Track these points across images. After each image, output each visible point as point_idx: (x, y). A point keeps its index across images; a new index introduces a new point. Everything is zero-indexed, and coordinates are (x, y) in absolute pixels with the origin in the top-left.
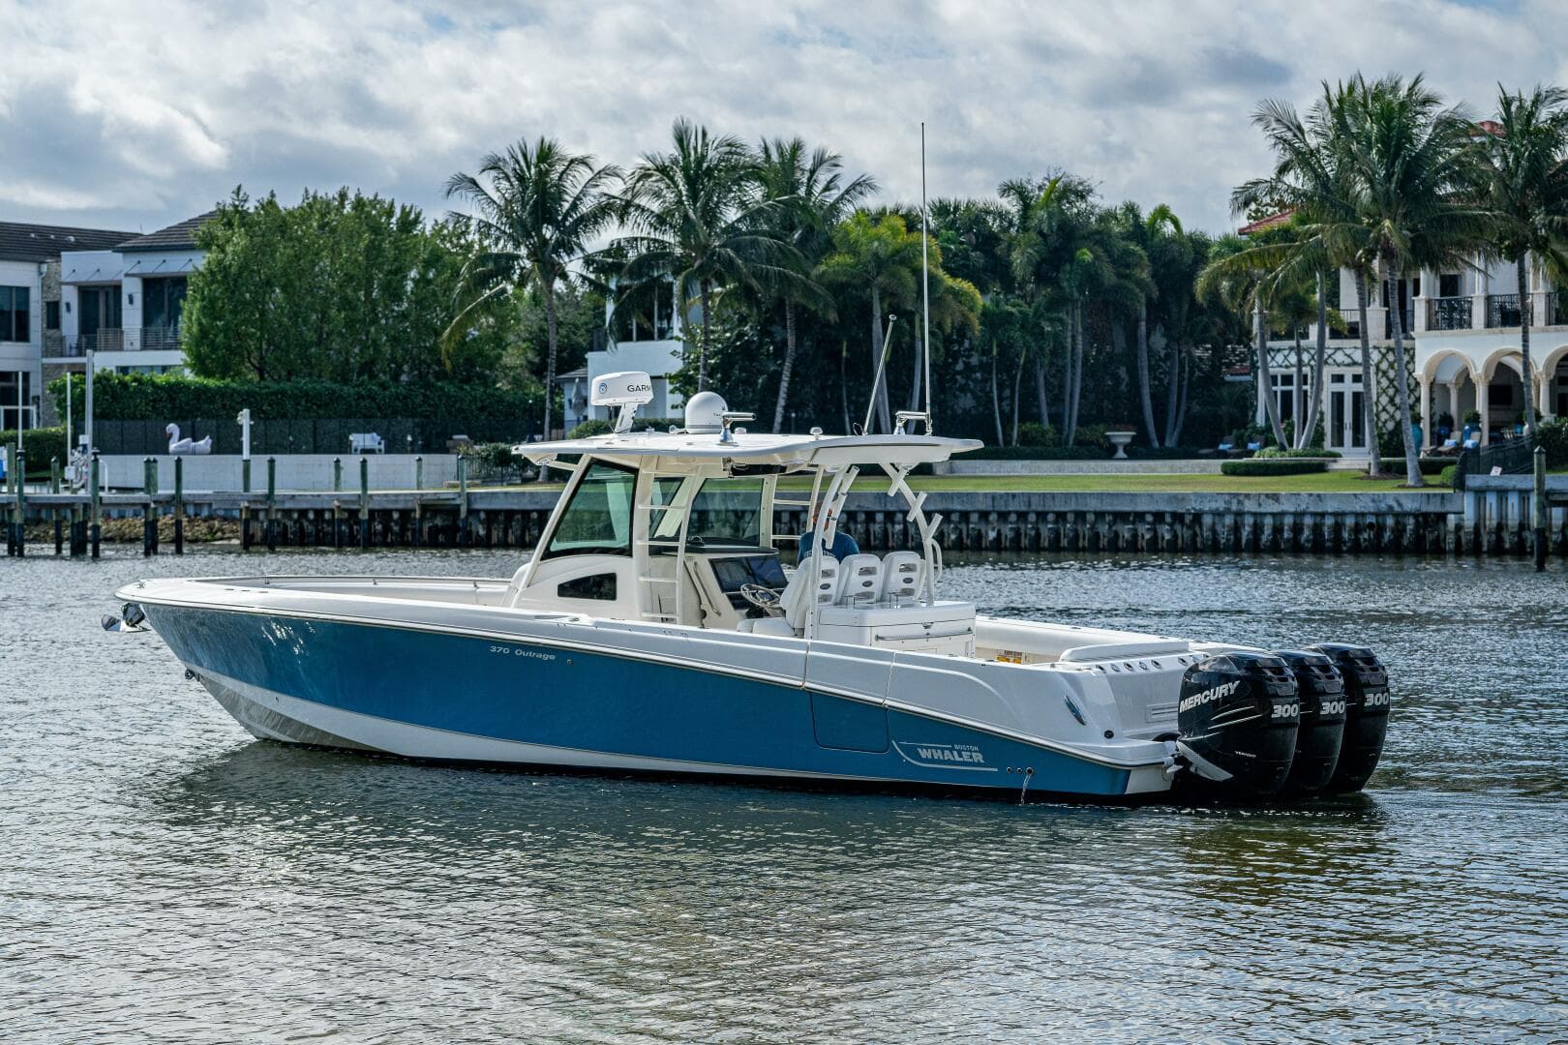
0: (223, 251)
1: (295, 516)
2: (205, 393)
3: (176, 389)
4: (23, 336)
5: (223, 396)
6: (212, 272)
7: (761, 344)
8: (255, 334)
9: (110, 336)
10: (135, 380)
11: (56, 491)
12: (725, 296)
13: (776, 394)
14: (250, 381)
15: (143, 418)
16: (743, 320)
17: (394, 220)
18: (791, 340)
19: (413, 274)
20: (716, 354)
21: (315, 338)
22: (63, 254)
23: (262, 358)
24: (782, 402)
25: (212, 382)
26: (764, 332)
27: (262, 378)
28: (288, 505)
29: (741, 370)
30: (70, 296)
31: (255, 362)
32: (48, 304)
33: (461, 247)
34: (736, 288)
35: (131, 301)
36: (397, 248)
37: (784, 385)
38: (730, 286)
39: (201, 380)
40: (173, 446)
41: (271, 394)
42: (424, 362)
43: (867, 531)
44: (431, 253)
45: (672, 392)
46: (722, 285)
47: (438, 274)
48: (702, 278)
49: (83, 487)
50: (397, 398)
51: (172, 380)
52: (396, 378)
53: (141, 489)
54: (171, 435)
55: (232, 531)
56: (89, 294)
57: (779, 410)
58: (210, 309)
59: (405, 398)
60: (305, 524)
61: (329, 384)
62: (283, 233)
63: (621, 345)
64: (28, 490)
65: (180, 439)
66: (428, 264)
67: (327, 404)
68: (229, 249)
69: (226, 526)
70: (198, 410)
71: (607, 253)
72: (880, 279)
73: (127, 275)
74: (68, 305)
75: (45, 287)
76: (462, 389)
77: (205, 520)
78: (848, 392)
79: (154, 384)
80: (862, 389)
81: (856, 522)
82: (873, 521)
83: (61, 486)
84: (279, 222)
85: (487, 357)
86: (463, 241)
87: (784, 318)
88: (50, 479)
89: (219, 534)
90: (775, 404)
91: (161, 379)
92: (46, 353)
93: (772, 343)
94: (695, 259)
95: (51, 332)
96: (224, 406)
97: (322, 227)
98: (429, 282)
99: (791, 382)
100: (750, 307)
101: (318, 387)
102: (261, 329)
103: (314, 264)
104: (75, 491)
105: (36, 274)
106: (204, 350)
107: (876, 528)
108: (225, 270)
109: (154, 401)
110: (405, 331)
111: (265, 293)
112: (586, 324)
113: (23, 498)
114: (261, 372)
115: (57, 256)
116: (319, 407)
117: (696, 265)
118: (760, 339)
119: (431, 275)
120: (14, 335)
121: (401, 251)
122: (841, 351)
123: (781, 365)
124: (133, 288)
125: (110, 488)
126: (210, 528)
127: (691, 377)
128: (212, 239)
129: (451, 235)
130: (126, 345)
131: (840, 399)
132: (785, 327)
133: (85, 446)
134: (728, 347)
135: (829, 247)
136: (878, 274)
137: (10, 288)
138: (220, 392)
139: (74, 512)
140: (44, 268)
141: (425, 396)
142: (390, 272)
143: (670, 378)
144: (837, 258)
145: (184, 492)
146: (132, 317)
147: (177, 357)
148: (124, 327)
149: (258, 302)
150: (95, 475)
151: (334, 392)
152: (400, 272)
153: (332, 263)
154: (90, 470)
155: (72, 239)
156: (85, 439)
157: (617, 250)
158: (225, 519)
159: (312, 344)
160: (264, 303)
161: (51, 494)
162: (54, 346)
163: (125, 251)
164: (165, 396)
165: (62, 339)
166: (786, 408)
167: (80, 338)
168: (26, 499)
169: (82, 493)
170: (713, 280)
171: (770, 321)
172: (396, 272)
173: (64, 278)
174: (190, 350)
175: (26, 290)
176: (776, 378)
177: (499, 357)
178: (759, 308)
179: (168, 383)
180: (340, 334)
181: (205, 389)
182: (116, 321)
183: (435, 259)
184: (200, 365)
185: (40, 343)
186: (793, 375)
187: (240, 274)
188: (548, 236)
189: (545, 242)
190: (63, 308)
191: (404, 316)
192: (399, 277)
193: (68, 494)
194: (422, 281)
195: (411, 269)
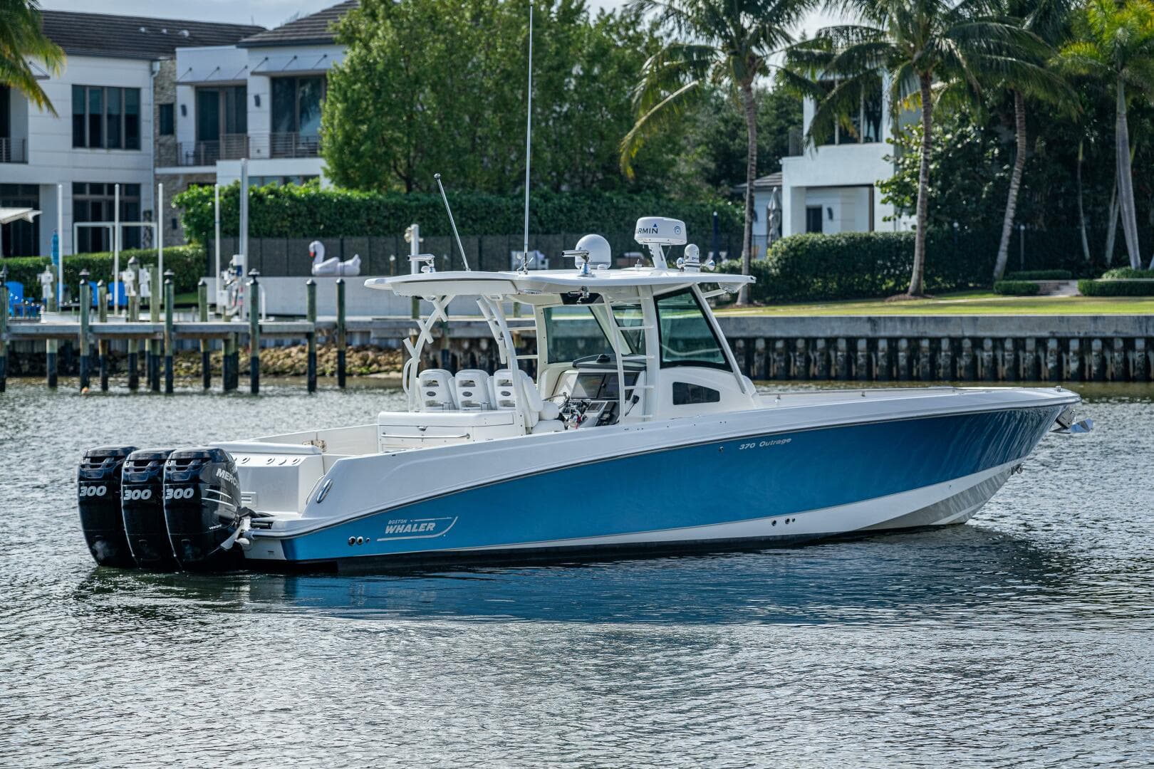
0: (366, 46)
1: (466, 345)
2: (348, 206)
3: (316, 203)
4: (133, 142)
5: (369, 208)
6: (354, 71)
7: (985, 148)
8: (402, 139)
9: (234, 143)
10: (272, 192)
11: (204, 318)
12: (945, 93)
13: (1005, 204)
14: (397, 193)
15: (280, 235)
16: (964, 121)
17: (554, 9)
18: (1020, 140)
19: (577, 70)
20: (936, 158)
21: (469, 145)
22: (178, 50)
23: (409, 166)
24: (1010, 213)
25: (355, 194)
26: (988, 134)
27: (409, 189)
28: (457, 333)
29: (963, 176)
30: (186, 97)
31: (401, 171)
32: (161, 106)
33: (630, 39)
34: (960, 83)
35: (258, 103)
36: (558, 41)
37: (1013, 193)
38: (954, 81)
39: (343, 191)
40: (317, 267)
41: (421, 207)
42: (589, 169)
43: (1126, 361)
44: (597, 45)
45: (884, 202)
46: (945, 78)
47: (605, 69)
48: (921, 73)
49: (237, 314)
50: (561, 211)
51: (313, 192)
52: (557, 189)
53: (303, 317)
54: (315, 254)
55: (389, 363)
56: (207, 95)
57: (1008, 223)
58: (353, 111)
59: (570, 210)
60: (477, 354)
61: (485, 195)
62: (433, 25)
63: (822, 149)
64: (179, 319)
65: (325, 259)
66: (592, 59)
67: (483, 219)
68: (374, 44)
69: (382, 358)
70: (341, 225)
71: (816, 43)
72: (1126, 72)
73: (253, 73)
74: (184, 109)
75: (158, 87)
76: (632, 200)
77: (357, 351)
78: (1084, 201)
79: (292, 197)
80: (1100, 198)
81: (1112, 349)
82: (1133, 348)
83: (210, 313)
84: (429, 12)
85: (659, 164)
86: (631, 32)
87: (1011, 118)
88: (196, 305)
89: (375, 366)
90: (1003, 215)
91: (300, 190)
92: (160, 162)
93: (998, 145)
94: (914, 50)
95: (164, 138)
96: (369, 221)
97: (475, 18)
98: (595, 79)
99: (1021, 190)
100: (974, 105)
101: (474, 198)
102: (409, 135)
103: (466, 59)
104: (229, 319)
105: (147, 73)
106: (346, 158)
107: (1136, 356)
108: (369, 67)
109: (293, 216)
110: (568, 135)
111: (413, 92)
112: (768, 125)
113: (172, 328)
114: (408, 181)
115: (171, 52)
116: (474, 221)
117: (916, 56)
118: (983, 141)
119: (596, 71)
120: (123, 144)
121: (565, 43)
122: (1077, 155)
123: (1010, 171)
124: (259, 88)
125: (268, 316)
126: (364, 359)
127: (907, 185)
128: (353, 33)
129: (617, 25)
130: (252, 153)
131: (1075, 209)
132: (1012, 127)
133: (239, 268)
134: (948, 151)
135: (1066, 34)
136: (1123, 65)
137: (120, 89)
138: (366, 206)
139: (227, 342)
140: (157, 66)
141: (591, 208)
142: (551, 68)
143: (882, 186)
144: (1076, 47)
145: (348, 319)
146: (259, 121)
147: (317, 166)
148: (250, 132)
149: (407, 103)
150: (255, 300)
151: (491, 204)
152: (563, 67)
153: (487, 57)
154: (248, 295)
155: (186, 33)
156: (239, 260)
157: (823, 39)
158: (379, 349)
159: (465, 151)
160: (412, 105)
161: (198, 322)
162: (169, 155)
163: (251, 46)
164: (304, 209)
165: (176, 147)
166: (1015, 220)
167: (197, 145)
168: (175, 328)
169: (236, 321)
170: (934, 75)
171: (995, 121)
172: (557, 69)
173: (180, 77)
174: (331, 156)
175: (136, 92)
176: (1003, 185)
177: (672, 163)
178: (983, 105)
179: (308, 195)
180: (497, 138)
181: (348, 202)
182: (240, 126)
183: (601, 53)
184: (343, 176)
185: (152, 152)
186: (1023, 181)
187: (386, 72)
188: (746, 25)
189: (742, 31)
190: (179, 111)
191: (567, 117)
192: (562, 72)
193: (221, 322)
194: (588, 77)
195: (573, 64)
